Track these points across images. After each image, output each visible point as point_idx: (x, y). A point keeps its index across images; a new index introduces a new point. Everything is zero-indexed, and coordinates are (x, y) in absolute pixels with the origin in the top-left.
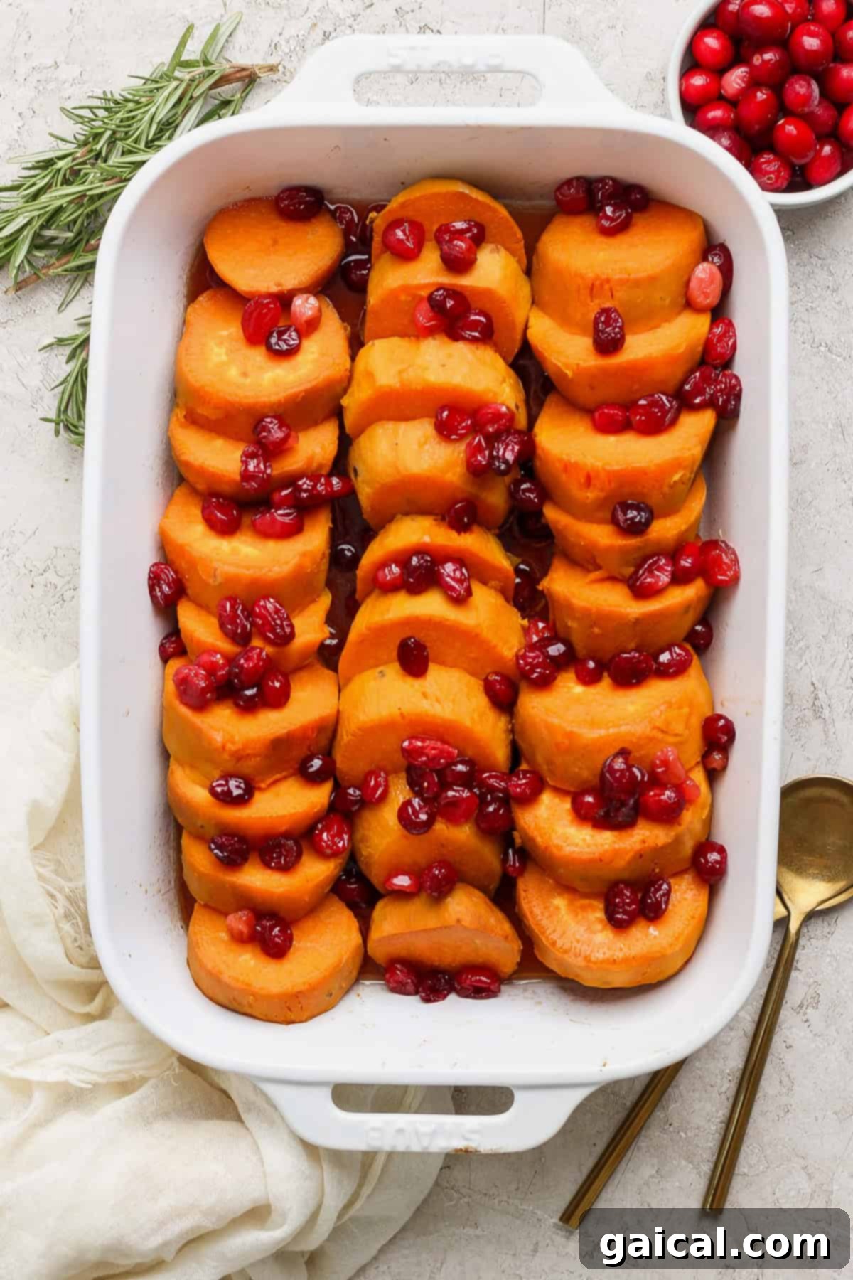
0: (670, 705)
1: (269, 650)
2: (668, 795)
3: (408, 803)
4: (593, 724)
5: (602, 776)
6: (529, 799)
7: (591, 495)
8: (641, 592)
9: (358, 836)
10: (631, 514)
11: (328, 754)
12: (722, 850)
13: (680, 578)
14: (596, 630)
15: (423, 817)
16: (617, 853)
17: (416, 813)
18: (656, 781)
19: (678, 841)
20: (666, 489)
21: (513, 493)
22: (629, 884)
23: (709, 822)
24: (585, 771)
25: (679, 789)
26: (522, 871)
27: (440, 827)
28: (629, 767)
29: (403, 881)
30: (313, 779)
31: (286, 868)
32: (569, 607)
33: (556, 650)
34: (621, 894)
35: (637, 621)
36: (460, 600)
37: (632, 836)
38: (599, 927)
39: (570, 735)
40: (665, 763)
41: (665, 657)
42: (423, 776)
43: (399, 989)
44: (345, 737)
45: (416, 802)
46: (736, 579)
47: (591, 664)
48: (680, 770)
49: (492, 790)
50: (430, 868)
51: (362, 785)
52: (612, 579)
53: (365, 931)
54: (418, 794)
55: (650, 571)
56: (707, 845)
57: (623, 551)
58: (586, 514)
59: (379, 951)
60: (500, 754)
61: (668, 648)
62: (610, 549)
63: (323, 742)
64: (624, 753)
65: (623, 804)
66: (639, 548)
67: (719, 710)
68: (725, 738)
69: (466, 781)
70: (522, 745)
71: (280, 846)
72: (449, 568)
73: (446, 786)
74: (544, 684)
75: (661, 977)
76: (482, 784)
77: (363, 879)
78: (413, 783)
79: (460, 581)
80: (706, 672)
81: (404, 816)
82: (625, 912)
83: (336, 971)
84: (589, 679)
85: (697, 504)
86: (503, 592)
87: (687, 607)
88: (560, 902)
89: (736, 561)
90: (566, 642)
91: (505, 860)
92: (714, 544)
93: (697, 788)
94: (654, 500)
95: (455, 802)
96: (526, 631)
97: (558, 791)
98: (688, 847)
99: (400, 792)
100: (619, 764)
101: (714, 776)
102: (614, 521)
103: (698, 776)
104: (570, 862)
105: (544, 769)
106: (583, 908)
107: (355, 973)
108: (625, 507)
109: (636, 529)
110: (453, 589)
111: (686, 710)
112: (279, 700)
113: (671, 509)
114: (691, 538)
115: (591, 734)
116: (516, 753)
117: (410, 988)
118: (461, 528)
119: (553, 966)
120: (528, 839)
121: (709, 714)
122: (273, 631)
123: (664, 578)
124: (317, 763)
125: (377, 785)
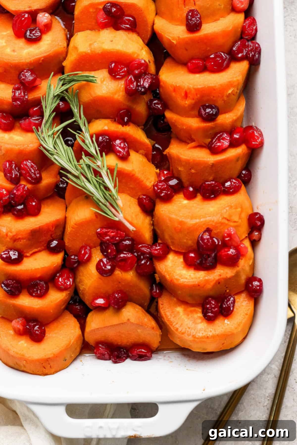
0: (231, 207)
1: (29, 186)
2: (232, 251)
3: (101, 261)
4: (192, 218)
5: (198, 242)
6: (162, 257)
7: (188, 102)
8: (215, 151)
9: (78, 280)
10: (208, 110)
11: (61, 239)
12: (260, 280)
13: (234, 144)
14: (193, 171)
15: (109, 267)
16: (207, 281)
17: (105, 265)
18: (226, 245)
19: (237, 275)
20: (225, 98)
21: (149, 106)
22: (213, 298)
23: (253, 267)
24: (190, 242)
25: (237, 248)
26: (160, 295)
27: (118, 273)
28: (212, 238)
29: (100, 301)
30: (53, 251)
31: (41, 296)
32: (179, 160)
33: (173, 182)
34: (210, 303)
35: (213, 165)
36: (124, 158)
37: (214, 273)
38: (199, 321)
39: (181, 223)
40: (229, 235)
41: (228, 184)
42: (107, 248)
43: (101, 357)
44: (69, 229)
45: (105, 260)
46: (261, 144)
47: (191, 189)
48: (237, 239)
49: (143, 253)
50: (113, 294)
51: (78, 254)
52: (200, 146)
53: (83, 328)
54: (105, 256)
55: (219, 140)
56: (252, 278)
57: (205, 130)
58: (185, 112)
59: (91, 338)
60: (147, 235)
61: (229, 180)
62: (198, 129)
63: (59, 233)
64: (208, 230)
65: (209, 256)
66: (212, 128)
67: (256, 211)
68: (259, 223)
69: (130, 249)
70: (158, 231)
71: (37, 285)
72: (118, 142)
73: (119, 251)
74: (167, 199)
75: (233, 346)
76: (138, 250)
77: (82, 302)
78: (102, 251)
79: (123, 148)
80: (249, 193)
81: (98, 267)
82: (212, 312)
83: (67, 348)
84: (190, 197)
85: (241, 108)
86: (146, 156)
87: (237, 159)
88: (180, 309)
89: (261, 135)
90: (178, 178)
91: (152, 289)
92: (251, 127)
93: (246, 248)
94: (220, 103)
95: (125, 259)
96: (159, 175)
97: (177, 253)
98: (243, 278)
99: (97, 256)
100: (206, 236)
101: (255, 243)
102: (200, 115)
103: (247, 243)
104: (184, 287)
105: (169, 242)
106: (192, 312)
107: (78, 350)
108: (205, 107)
109: (211, 118)
110: (120, 152)
111: (239, 210)
112: (36, 212)
113: (228, 109)
114: (239, 125)
115: (191, 222)
116: (155, 236)
117: (107, 356)
118: (124, 124)
119: (178, 343)
120: (163, 277)
121: (250, 212)
122: (30, 176)
123: (226, 143)
124: (55, 243)
125: (85, 253)
